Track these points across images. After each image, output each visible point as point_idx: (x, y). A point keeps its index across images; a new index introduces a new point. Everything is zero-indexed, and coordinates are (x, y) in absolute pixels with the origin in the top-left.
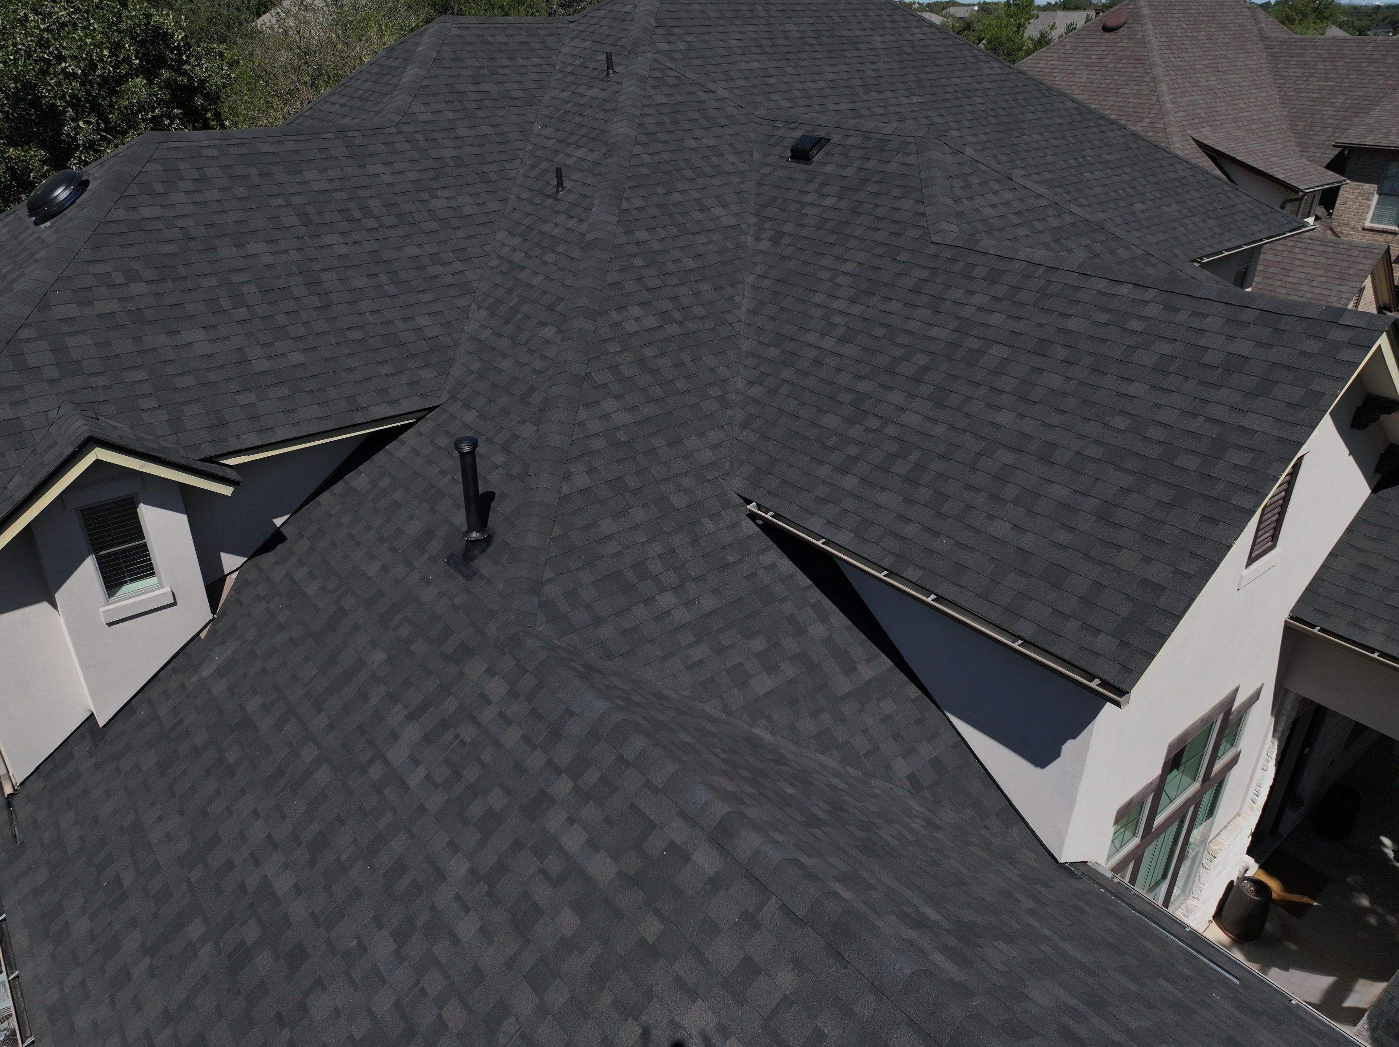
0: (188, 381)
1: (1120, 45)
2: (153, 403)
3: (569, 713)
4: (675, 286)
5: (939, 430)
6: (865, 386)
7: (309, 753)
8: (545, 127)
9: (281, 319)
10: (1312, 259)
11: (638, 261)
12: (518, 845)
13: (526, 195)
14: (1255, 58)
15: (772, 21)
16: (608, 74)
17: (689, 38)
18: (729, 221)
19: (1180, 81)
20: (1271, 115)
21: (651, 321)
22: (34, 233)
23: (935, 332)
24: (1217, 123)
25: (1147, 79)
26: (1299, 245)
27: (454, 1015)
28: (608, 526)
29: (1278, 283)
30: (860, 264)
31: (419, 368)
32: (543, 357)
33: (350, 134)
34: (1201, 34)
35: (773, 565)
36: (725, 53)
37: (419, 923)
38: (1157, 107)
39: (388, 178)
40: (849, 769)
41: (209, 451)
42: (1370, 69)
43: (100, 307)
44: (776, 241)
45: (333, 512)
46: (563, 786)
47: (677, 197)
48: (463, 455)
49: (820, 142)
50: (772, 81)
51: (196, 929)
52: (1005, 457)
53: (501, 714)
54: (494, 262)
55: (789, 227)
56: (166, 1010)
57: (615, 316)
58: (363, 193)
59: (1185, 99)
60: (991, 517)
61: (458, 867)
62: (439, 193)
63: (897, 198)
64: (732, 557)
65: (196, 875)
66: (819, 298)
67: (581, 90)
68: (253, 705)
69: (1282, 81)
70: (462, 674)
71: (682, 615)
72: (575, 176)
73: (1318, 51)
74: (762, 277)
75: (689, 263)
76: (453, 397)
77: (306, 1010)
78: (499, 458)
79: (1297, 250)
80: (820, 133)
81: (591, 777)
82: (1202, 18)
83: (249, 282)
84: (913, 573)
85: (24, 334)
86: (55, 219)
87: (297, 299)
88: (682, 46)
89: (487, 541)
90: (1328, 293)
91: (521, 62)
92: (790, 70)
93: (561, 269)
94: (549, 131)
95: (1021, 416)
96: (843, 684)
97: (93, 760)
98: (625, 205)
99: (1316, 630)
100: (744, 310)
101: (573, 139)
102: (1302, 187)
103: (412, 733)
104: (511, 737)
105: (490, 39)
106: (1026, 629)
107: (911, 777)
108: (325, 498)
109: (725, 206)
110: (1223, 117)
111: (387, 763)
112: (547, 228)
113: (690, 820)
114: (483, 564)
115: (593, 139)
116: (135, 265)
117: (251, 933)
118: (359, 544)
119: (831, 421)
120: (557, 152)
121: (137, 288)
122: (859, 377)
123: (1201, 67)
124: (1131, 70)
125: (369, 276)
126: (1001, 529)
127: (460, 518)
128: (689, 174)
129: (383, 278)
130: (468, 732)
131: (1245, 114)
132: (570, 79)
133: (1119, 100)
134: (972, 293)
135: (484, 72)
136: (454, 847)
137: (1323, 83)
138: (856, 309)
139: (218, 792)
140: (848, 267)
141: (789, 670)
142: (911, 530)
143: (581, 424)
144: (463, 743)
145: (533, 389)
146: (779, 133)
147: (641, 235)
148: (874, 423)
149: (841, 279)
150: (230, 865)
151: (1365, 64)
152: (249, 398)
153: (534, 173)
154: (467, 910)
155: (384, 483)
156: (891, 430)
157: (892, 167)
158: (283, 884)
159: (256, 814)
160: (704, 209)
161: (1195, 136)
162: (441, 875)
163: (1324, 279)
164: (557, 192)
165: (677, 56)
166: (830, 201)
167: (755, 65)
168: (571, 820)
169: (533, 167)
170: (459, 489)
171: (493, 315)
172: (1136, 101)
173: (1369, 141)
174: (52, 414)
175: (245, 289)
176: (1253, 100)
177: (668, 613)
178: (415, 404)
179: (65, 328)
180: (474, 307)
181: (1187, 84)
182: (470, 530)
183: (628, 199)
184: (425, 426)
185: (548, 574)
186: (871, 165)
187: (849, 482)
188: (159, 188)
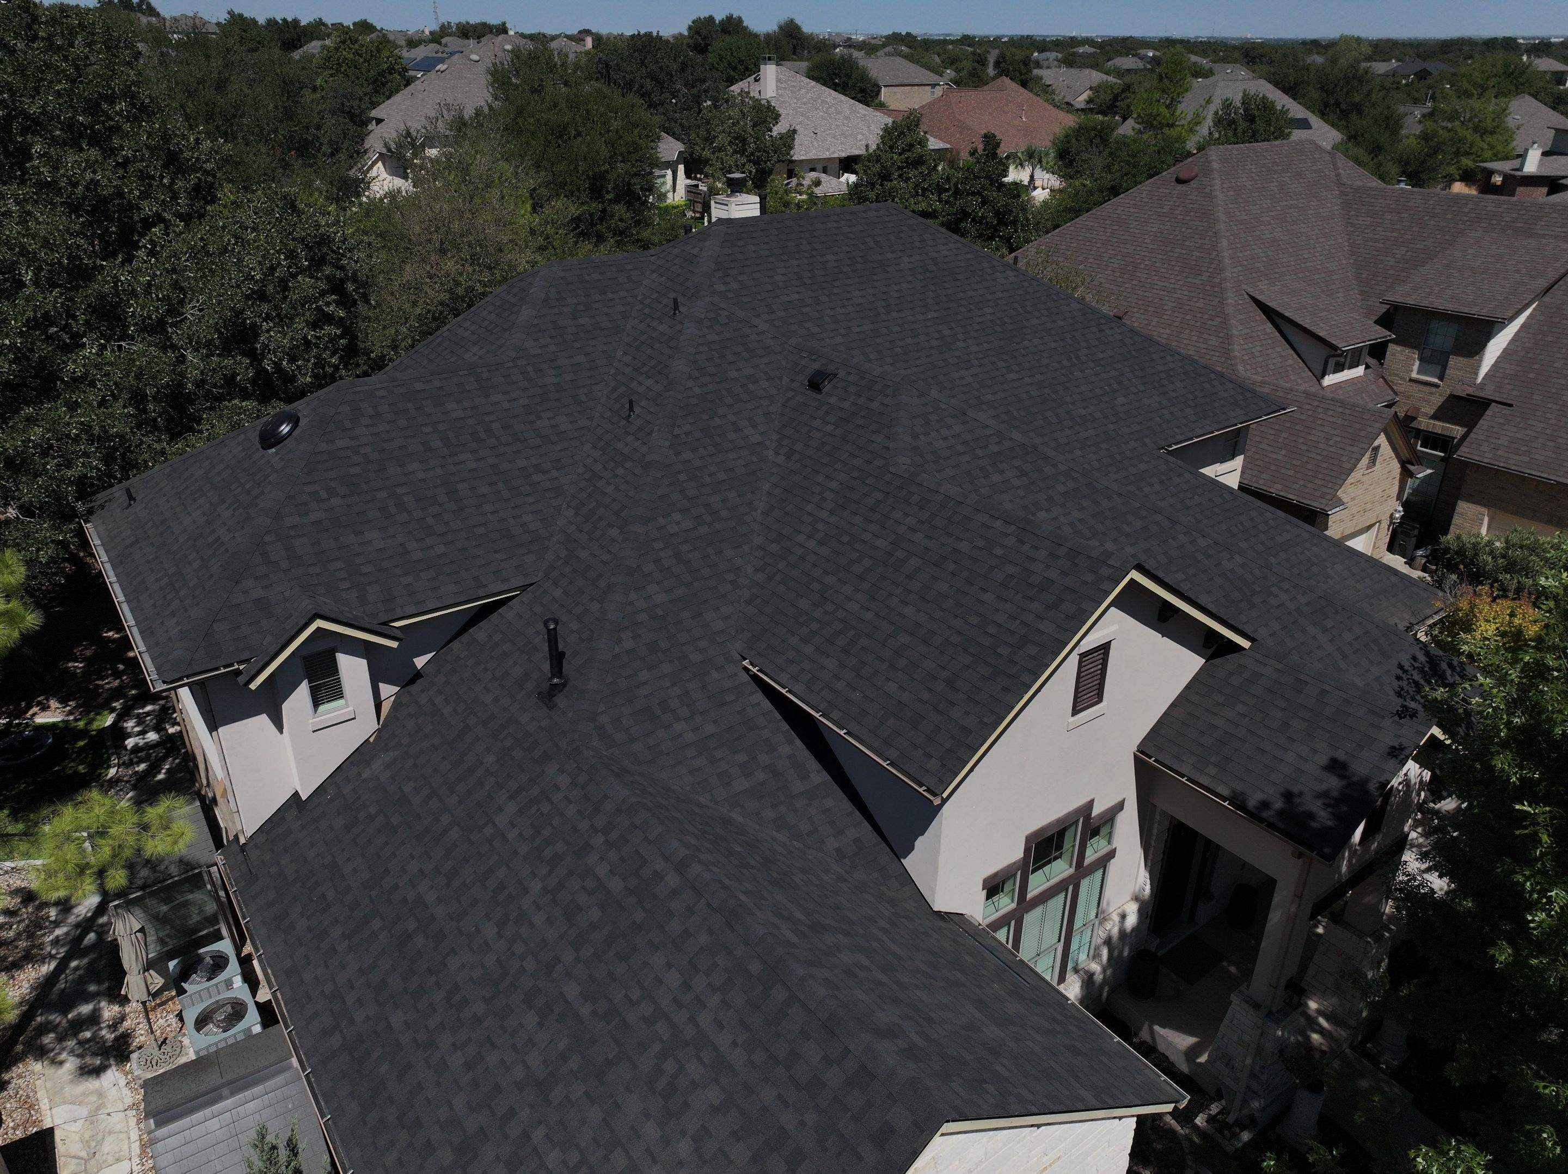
0: (368, 568)
1: (1190, 197)
2: (346, 585)
3: (606, 797)
4: (708, 495)
5: (869, 616)
6: (830, 580)
7: (445, 819)
8: (625, 353)
9: (430, 520)
10: (1331, 419)
11: (682, 477)
12: (571, 873)
13: (608, 414)
14: (1329, 205)
15: (814, 253)
16: (675, 314)
17: (741, 278)
18: (756, 438)
19: (1243, 235)
20: (1336, 263)
21: (687, 524)
22: (263, 456)
23: (879, 543)
24: (1277, 276)
25: (1210, 233)
26: (1322, 405)
27: (530, 964)
28: (644, 675)
29: (1301, 440)
30: (841, 484)
31: (523, 555)
32: (609, 552)
33: (479, 370)
34: (1272, 184)
35: (758, 704)
36: (770, 288)
37: (512, 917)
38: (1216, 262)
39: (506, 405)
40: (795, 843)
41: (384, 618)
42: (1432, 222)
43: (313, 516)
44: (788, 457)
45: (462, 656)
46: (599, 840)
47: (718, 421)
48: (549, 630)
49: (830, 376)
50: (808, 310)
51: (376, 924)
52: (904, 639)
53: (566, 797)
54: (580, 470)
55: (799, 446)
56: (360, 969)
57: (661, 521)
58: (487, 419)
59: (1246, 254)
60: (888, 680)
61: (536, 886)
62: (542, 414)
63: (874, 432)
64: (729, 698)
65: (374, 893)
66: (810, 508)
67: (654, 324)
68: (408, 788)
69: (1352, 229)
70: (543, 772)
71: (689, 737)
72: (644, 403)
73: (1388, 202)
74: (776, 485)
75: (722, 476)
76: (547, 576)
77: (445, 965)
78: (575, 626)
79: (1320, 410)
80: (831, 368)
81: (614, 835)
82: (1277, 168)
83: (408, 493)
84: (836, 715)
85: (268, 538)
86: (279, 446)
87: (440, 505)
88: (735, 286)
89: (564, 685)
90: (1341, 452)
91: (610, 296)
92: (824, 298)
93: (627, 482)
94: (627, 359)
95: (919, 611)
96: (798, 787)
97: (299, 822)
98: (676, 431)
99: (1151, 761)
100: (759, 512)
101: (645, 369)
102: (1340, 346)
103: (511, 808)
104: (571, 811)
105: (587, 278)
106: (893, 754)
107: (838, 850)
108: (455, 645)
109: (754, 426)
110: (1284, 269)
111: (495, 825)
112: (620, 446)
113: (666, 859)
114: (560, 700)
115: (660, 373)
116: (333, 484)
117: (411, 925)
118: (479, 680)
119: (804, 604)
120: (632, 379)
121: (336, 501)
122: (826, 572)
123: (1268, 219)
124: (1198, 223)
125: (490, 485)
126: (892, 688)
127: (546, 667)
128: (729, 401)
129: (501, 486)
130: (545, 808)
131: (1309, 264)
132: (647, 311)
133: (1184, 252)
134: (907, 515)
135: (581, 308)
136: (533, 874)
137: (1389, 234)
138: (833, 520)
139: (387, 843)
140: (833, 485)
141: (761, 776)
142: (840, 685)
143: (631, 603)
144: (542, 814)
145: (600, 576)
146: (803, 362)
147: (687, 455)
148: (830, 607)
149: (828, 495)
150: (396, 887)
151: (1427, 218)
152: (409, 579)
153: (615, 395)
154: (539, 909)
155: (497, 637)
156: (840, 614)
157: (875, 405)
158: (430, 898)
159: (412, 856)
160: (737, 430)
161: (1250, 290)
162: (526, 891)
163: (1338, 439)
164: (630, 416)
165: (730, 295)
166: (829, 428)
167: (795, 296)
168: (602, 859)
169: (614, 389)
170: (546, 646)
171: (576, 514)
172: (1199, 254)
173: (1411, 301)
174: (287, 594)
175: (405, 499)
176: (1319, 249)
177: (680, 735)
178: (521, 581)
179: (292, 533)
180: (564, 506)
181: (1250, 239)
182: (553, 677)
183: (679, 426)
184: (527, 597)
185: (602, 708)
186: (861, 401)
187: (808, 650)
188: (348, 424)
